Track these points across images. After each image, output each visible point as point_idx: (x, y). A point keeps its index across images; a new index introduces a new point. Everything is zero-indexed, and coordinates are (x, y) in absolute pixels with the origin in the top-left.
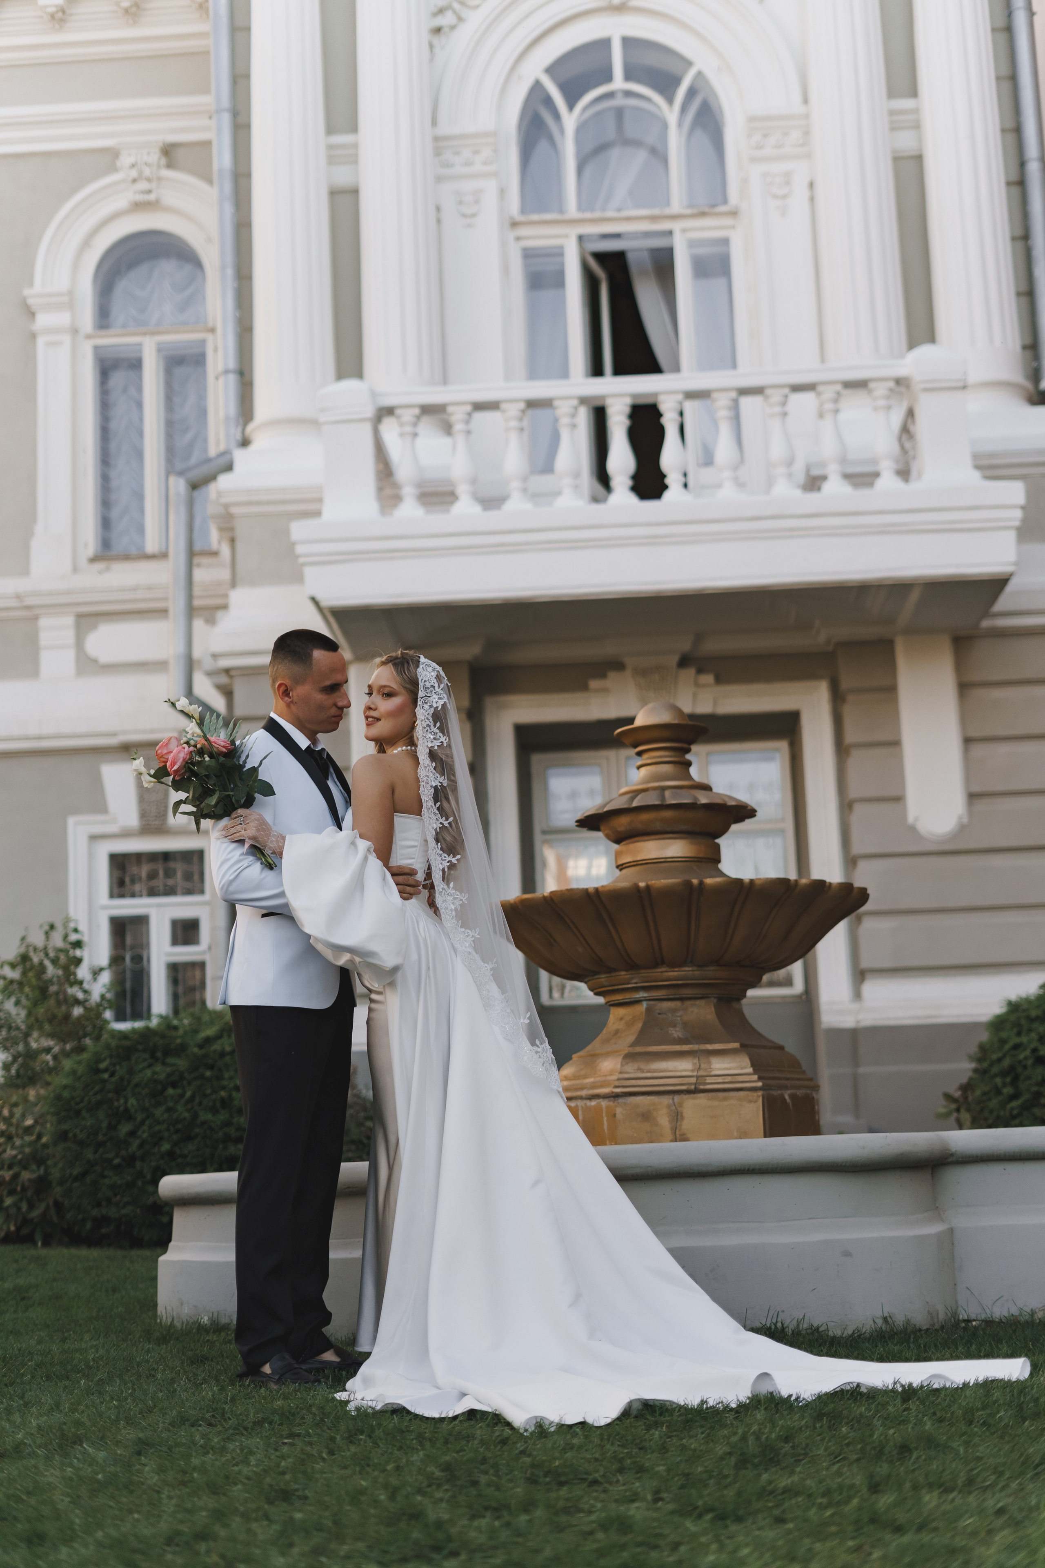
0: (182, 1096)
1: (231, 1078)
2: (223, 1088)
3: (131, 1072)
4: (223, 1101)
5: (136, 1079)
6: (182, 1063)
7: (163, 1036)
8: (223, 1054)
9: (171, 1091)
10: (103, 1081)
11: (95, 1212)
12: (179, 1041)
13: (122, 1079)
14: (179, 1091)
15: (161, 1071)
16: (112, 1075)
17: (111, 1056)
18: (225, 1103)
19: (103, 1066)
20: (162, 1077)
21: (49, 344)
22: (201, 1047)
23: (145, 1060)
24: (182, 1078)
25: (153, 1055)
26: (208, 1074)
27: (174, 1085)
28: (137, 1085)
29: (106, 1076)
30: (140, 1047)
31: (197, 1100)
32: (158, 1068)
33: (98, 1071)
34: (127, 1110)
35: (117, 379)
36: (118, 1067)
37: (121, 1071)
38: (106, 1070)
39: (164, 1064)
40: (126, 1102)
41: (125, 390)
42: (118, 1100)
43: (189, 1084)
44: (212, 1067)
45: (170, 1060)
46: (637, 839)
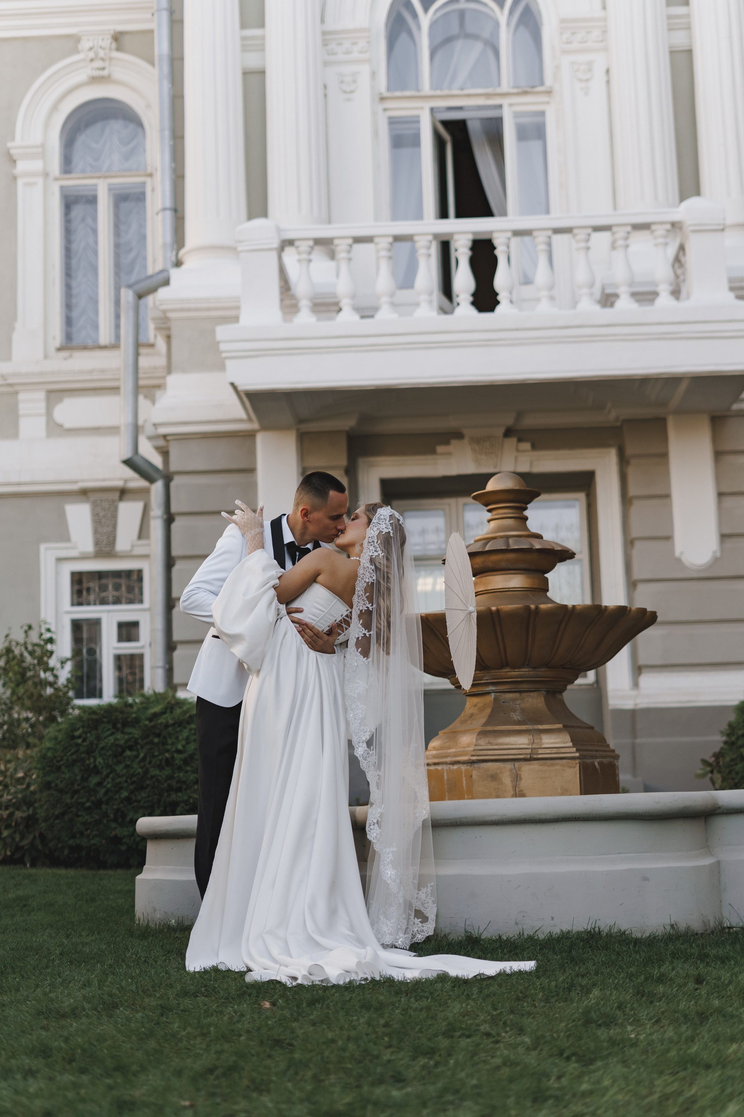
0: (137, 757)
1: (172, 744)
2: (168, 751)
3: (98, 738)
4: (167, 760)
5: (102, 744)
6: (136, 733)
7: (122, 712)
8: (167, 726)
9: (128, 753)
10: (78, 745)
11: (71, 842)
12: (134, 716)
13: (92, 743)
14: (135, 753)
15: (121, 738)
16: (84, 740)
17: (83, 727)
18: (169, 762)
19: (77, 733)
20: (122, 742)
22: (150, 720)
23: (109, 730)
24: (136, 743)
25: (114, 726)
26: (156, 740)
27: (130, 748)
28: (103, 748)
29: (80, 741)
30: (105, 720)
31: (148, 759)
32: (119, 736)
33: (73, 737)
34: (95, 766)
35: (77, 212)
36: (89, 735)
37: (91, 737)
38: (79, 737)
39: (123, 733)
40: (95, 761)
41: (83, 220)
42: (89, 759)
43: (142, 747)
44: (158, 735)
45: (127, 730)
46: (488, 574)
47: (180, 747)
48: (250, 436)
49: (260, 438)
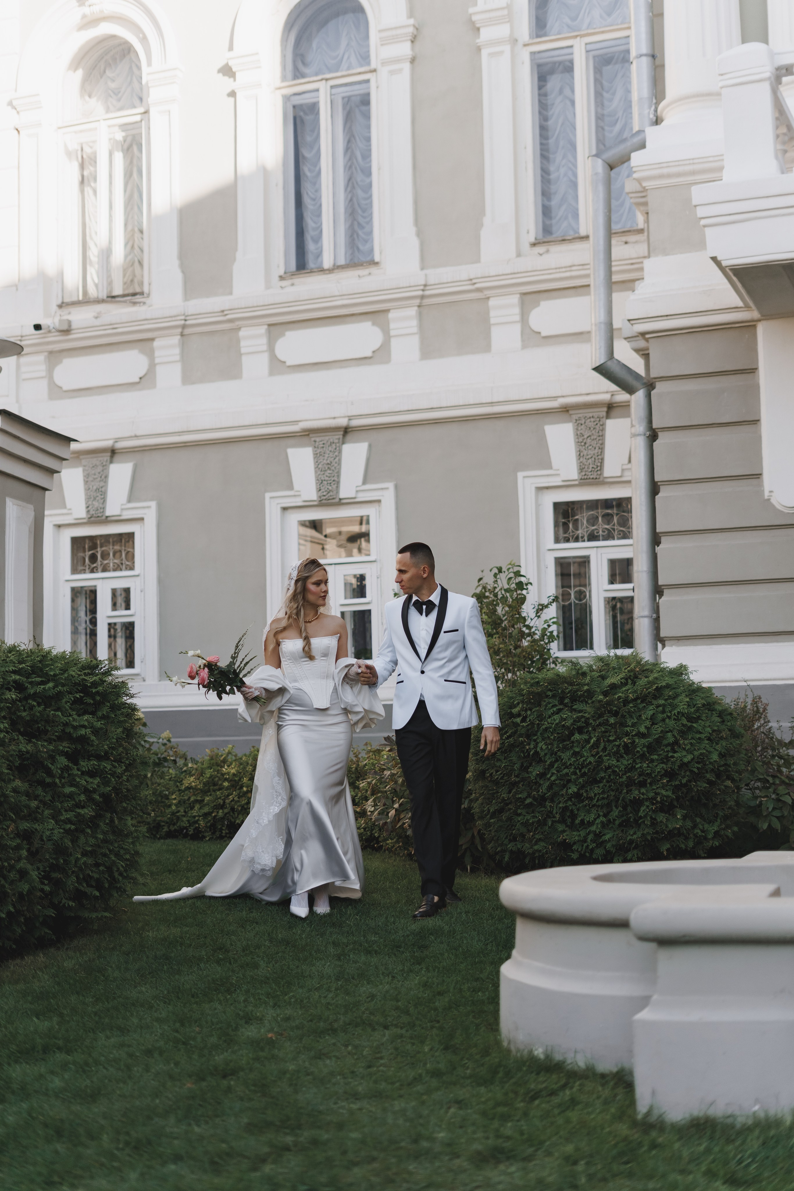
0: (588, 741)
1: (634, 725)
2: (627, 734)
3: (540, 717)
4: (626, 745)
5: (546, 725)
6: (588, 709)
7: (571, 684)
8: (626, 702)
9: (577, 736)
10: (516, 725)
11: (510, 846)
12: (586, 688)
13: (532, 724)
14: (585, 737)
15: (568, 717)
16: (524, 720)
17: (523, 702)
18: (628, 749)
19: (515, 711)
20: (568, 723)
21: (491, 55)
22: (605, 694)
23: (553, 706)
24: (587, 724)
25: (561, 702)
26: (612, 720)
27: (580, 731)
28: (546, 729)
29: (518, 720)
30: (550, 693)
31: (602, 745)
32: (566, 714)
33: (512, 716)
34: (536, 753)
35: (554, 83)
36: (529, 712)
37: (532, 716)
38: (519, 715)
39: (572, 710)
40: (536, 747)
41: (561, 91)
42: (529, 744)
43: (594, 730)
44: (616, 714)
45: (577, 706)
47: (642, 729)
48: (749, 327)
49: (761, 329)
